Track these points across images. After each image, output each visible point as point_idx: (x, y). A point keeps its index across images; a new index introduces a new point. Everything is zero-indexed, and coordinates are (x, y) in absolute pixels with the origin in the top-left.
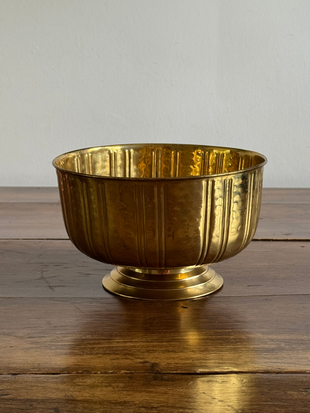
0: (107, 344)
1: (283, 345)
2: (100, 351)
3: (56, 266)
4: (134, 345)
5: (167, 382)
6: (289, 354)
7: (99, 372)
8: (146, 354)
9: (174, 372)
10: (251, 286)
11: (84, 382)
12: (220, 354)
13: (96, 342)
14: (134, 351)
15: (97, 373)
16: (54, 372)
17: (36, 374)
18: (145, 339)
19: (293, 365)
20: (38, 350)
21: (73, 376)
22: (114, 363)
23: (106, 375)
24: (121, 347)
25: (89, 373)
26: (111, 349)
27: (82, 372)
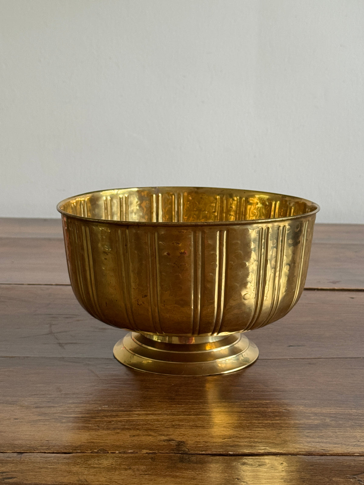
0: (126, 417)
1: (328, 420)
2: (117, 425)
3: (67, 318)
4: (157, 418)
5: (195, 465)
6: (336, 432)
7: (117, 452)
8: (171, 429)
9: (203, 452)
10: (291, 346)
11: (100, 464)
12: (256, 431)
13: (114, 414)
14: (157, 426)
15: (115, 453)
16: (65, 451)
17: (45, 453)
18: (170, 411)
19: (340, 446)
20: (47, 423)
21: (87, 456)
22: (134, 441)
23: (125, 455)
24: (143, 420)
25: (106, 453)
26: (131, 423)
27: (98, 451)
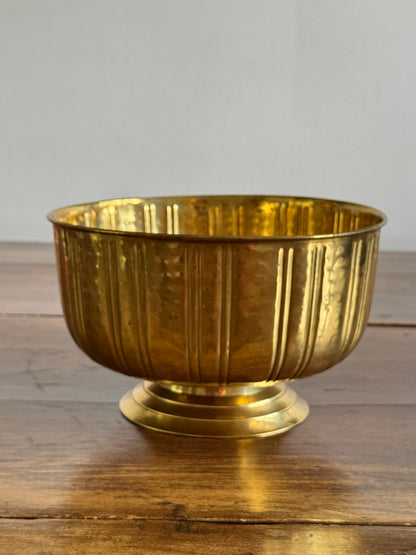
0: (112, 474)
1: (372, 481)
2: (100, 484)
4: (152, 475)
5: (196, 535)
6: (381, 496)
7: (95, 517)
8: (168, 490)
9: (208, 519)
10: (329, 390)
11: (72, 533)
13: (97, 469)
14: (150, 486)
15: (93, 519)
16: (28, 516)
18: (169, 467)
19: (386, 513)
22: (119, 504)
23: (106, 522)
24: (132, 478)
26: (117, 481)
